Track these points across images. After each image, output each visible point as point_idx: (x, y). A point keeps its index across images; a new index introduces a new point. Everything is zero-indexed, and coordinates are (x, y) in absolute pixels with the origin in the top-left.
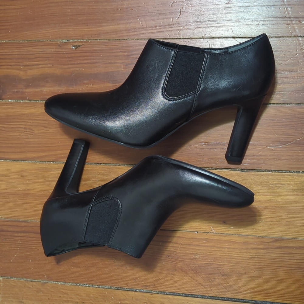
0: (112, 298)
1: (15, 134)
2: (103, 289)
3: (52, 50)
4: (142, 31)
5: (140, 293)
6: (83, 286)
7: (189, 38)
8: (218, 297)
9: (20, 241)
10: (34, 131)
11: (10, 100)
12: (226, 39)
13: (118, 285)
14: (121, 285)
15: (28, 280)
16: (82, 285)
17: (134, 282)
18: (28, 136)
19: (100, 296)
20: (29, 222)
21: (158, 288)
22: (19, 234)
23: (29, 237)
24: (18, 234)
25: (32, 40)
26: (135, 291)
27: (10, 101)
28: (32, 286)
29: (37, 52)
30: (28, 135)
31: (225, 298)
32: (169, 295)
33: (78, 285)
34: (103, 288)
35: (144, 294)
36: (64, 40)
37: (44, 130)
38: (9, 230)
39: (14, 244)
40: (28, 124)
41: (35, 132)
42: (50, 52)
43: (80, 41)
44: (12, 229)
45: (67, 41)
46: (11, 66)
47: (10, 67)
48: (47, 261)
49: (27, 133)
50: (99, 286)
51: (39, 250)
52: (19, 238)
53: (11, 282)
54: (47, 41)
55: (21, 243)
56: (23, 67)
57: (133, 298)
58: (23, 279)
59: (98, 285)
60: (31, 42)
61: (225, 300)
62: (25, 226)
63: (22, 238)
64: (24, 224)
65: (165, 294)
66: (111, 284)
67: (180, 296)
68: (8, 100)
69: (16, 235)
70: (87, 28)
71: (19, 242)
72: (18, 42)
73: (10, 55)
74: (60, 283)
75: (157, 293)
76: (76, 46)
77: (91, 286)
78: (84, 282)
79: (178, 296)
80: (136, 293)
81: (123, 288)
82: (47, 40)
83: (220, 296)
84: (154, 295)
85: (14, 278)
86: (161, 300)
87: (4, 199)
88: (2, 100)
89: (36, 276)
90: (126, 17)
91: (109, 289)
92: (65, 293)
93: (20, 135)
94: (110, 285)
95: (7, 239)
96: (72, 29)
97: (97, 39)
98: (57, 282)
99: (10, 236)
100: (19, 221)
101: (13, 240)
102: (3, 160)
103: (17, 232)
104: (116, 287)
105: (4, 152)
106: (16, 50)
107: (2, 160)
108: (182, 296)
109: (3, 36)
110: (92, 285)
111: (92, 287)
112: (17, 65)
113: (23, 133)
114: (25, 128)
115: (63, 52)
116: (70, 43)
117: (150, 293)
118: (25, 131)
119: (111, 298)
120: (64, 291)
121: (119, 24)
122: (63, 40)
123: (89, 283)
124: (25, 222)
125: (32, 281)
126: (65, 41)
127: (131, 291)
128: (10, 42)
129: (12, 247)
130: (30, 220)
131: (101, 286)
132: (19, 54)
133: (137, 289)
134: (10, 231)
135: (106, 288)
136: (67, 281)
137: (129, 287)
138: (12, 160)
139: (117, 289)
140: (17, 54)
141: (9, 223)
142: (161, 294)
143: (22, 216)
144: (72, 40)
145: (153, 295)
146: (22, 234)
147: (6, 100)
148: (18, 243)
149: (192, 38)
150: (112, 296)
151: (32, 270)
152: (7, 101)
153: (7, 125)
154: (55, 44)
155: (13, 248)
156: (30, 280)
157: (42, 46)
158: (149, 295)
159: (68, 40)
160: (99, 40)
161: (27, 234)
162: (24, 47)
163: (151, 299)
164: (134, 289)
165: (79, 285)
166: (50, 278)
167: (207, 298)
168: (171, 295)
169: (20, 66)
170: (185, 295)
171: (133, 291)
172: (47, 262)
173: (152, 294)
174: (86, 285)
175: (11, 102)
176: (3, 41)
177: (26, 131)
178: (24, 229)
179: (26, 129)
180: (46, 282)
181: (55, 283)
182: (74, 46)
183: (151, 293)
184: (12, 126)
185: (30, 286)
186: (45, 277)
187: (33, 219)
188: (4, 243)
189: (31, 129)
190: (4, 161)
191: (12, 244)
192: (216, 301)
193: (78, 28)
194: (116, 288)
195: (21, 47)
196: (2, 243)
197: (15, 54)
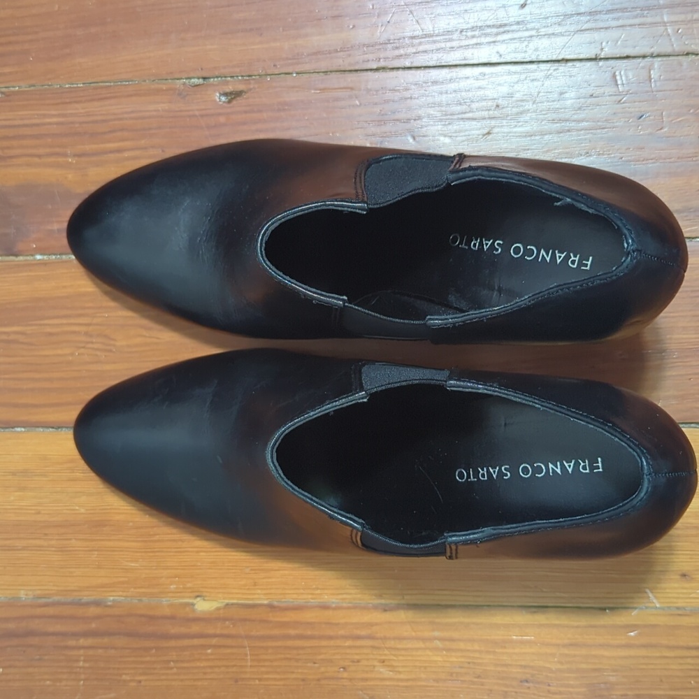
1: (59, 352)
3: (160, 107)
4: (420, 44)
7: (558, 61)
9: (84, 661)
10: (114, 340)
11: (41, 254)
12: (665, 59)
18: (96, 355)
20: (109, 603)
22: (82, 642)
23: (112, 648)
24: (77, 640)
25: (97, 83)
27: (38, 257)
29: (115, 114)
30: (99, 353)
36: (194, 78)
37: (145, 336)
38: (51, 629)
39: (66, 671)
40: (96, 321)
41: (118, 344)
42: (155, 113)
43: (240, 80)
44: (59, 628)
45: (201, 81)
46: (39, 156)
47: (37, 160)
49: (95, 346)
51: (143, 683)
52: (82, 652)
54: (143, 83)
55: (87, 665)
56: (76, 158)
60: (95, 88)
62: (98, 617)
63: (91, 652)
64: (93, 611)
68: (32, 255)
69: (72, 643)
70: (261, 43)
71: (81, 663)
72: (57, 88)
73: (37, 125)
76: (231, 93)
82: (145, 81)
87: (31, 541)
88: (16, 255)
90: (373, 6)
93: (72, 354)
95: (45, 657)
96: (215, 47)
97: (290, 71)
99: (54, 647)
100: (80, 604)
102: (24, 427)
103: (75, 635)
105: (26, 406)
106: (54, 112)
107: (23, 429)
109: (10, 73)
112: (57, 154)
113: (84, 347)
114: (86, 334)
115: (191, 113)
116: (213, 85)
118: (88, 343)
121: (354, 26)
122: (191, 78)
124: (97, 603)
126: (195, 81)
128: (32, 88)
129: (60, 680)
130: (112, 598)
132: (61, 123)
134: (53, 634)
138: (53, 428)
140: (57, 124)
141: (50, 611)
143: (88, 587)
144: (217, 77)
146: (89, 641)
147: (27, 255)
148: (80, 668)
149: (567, 61)
152: (32, 258)
153: (34, 328)
154: (167, 90)
155: (64, 683)
157: (131, 96)
159: (204, 78)
160: (297, 73)
161: (106, 640)
162: (77, 102)
169: (65, 155)
175: (43, 260)
176: (12, 89)
177: (92, 343)
178: (93, 625)
179: (91, 336)
182: (226, 94)
184: (49, 330)
187: (121, 593)
188: (36, 670)
189: (106, 336)
190: (28, 431)
191: (60, 670)
193: (233, 42)
195: (66, 103)
196: (30, 670)
197: (50, 124)
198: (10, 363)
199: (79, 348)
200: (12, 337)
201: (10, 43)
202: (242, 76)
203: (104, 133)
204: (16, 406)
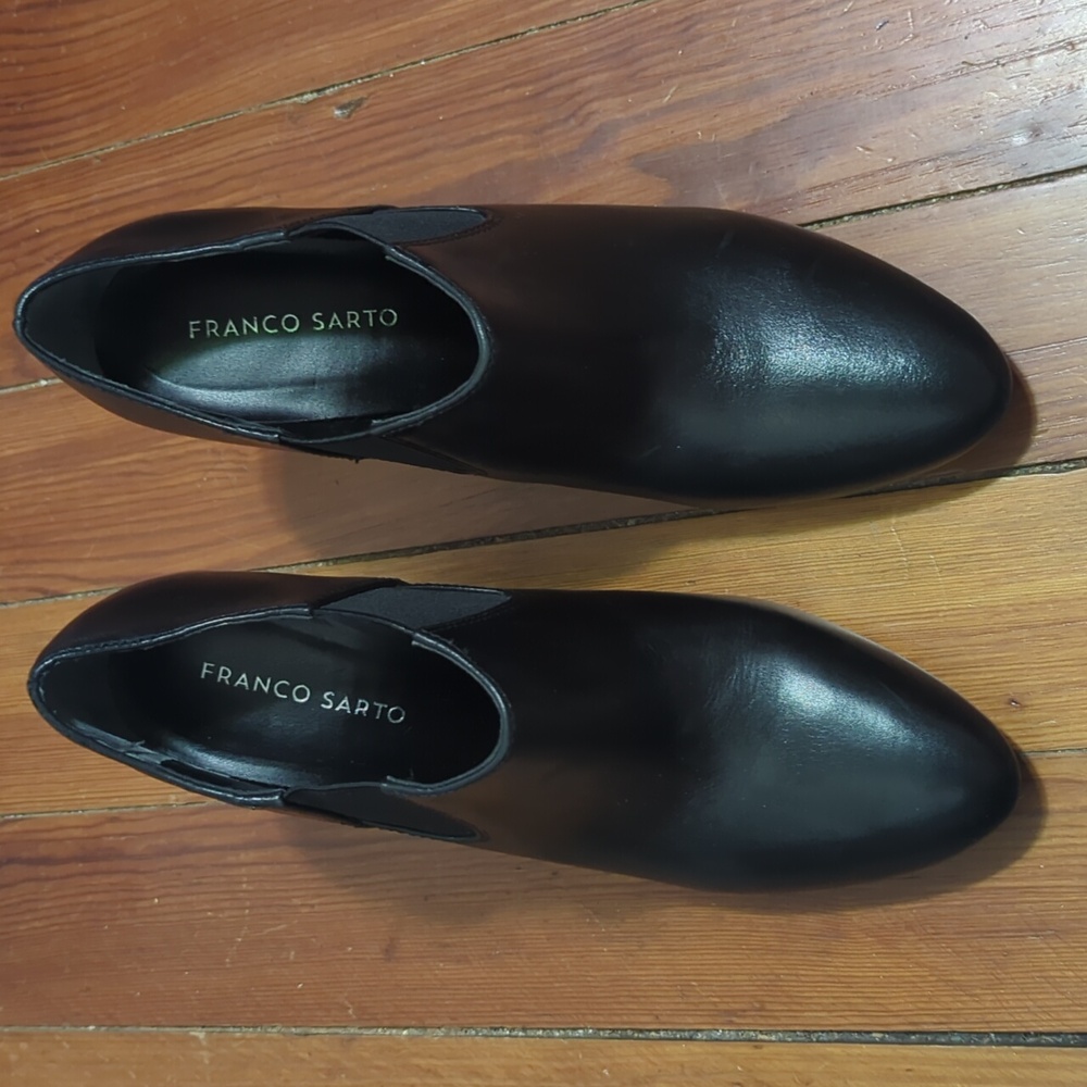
0: (602, 1074)
1: (187, 479)
2: (566, 1042)
3: (270, 139)
5: (709, 1047)
6: (492, 1036)
8: (1037, 1034)
9: (247, 882)
13: (617, 1019)
14: (632, 1019)
15: (293, 1030)
16: (485, 1032)
17: (680, 1000)
18: (227, 478)
19: (558, 1070)
21: (775, 1017)
22: (243, 857)
23: (278, 863)
24: (238, 855)
25: (199, 122)
26: (691, 1039)
28: (310, 1054)
29: (219, 160)
30: (230, 475)
31: (1067, 1034)
32: (829, 1042)
33: (473, 1032)
34: (564, 1038)
35: (728, 1049)
36: (305, 93)
38: (206, 842)
39: (227, 897)
41: (251, 459)
42: (264, 150)
43: (361, 84)
44: (214, 840)
45: (315, 95)
48: (350, 949)
49: (224, 465)
50: (551, 1029)
51: (317, 908)
52: (243, 870)
53: (235, 1045)
54: (249, 112)
55: (251, 888)
57: (682, 1066)
58: (275, 1030)
59: (545, 1026)
60: (197, 130)
61: (1068, 1045)
62: (258, 823)
63: (255, 870)
64: (253, 815)
65: (812, 1041)
66: (591, 1018)
67: (876, 1043)
70: (379, 29)
71: (244, 886)
72: (156, 139)
73: (138, 191)
74: (405, 1032)
75: (780, 1041)
76: (349, 104)
77: (521, 1034)
78: (492, 1020)
79: (864, 1046)
80: (694, 1047)
81: (641, 1031)
82: (250, 109)
83: (1041, 1029)
84: (767, 1049)
85: (244, 1029)
86: (800, 1066)
89: (319, 1013)
91: (589, 1041)
92: (429, 1071)
93: (201, 481)
94: (589, 1022)
95: (204, 880)
96: (326, 46)
97: (417, 59)
98: (394, 1031)
99: (213, 865)
101: (222, 879)
103: (235, 848)
104: (613, 1030)
105: (157, 554)
106: (154, 171)
108: (883, 1042)
109: (104, 130)
110: (524, 1030)
111: (527, 1036)
113: (212, 470)
115: (305, 141)
116: (327, 97)
117: (750, 1040)
118: (216, 463)
119: (599, 1077)
120: (422, 1062)
122: (302, 94)
123: (509, 1023)
125: (306, 1035)
126: (309, 97)
127: (676, 1039)
128: (129, 144)
129: (222, 910)
131: (559, 1029)
133: (696, 1027)
134: (209, 849)
135: (579, 1037)
136: (428, 1022)
137: (664, 1023)
139: (621, 1038)
140: (159, 185)
141: (205, 819)
142: (794, 1041)
144: (334, 86)
145: (761, 1047)
146: (252, 856)
148: (245, 891)
150: (604, 1068)
151: (300, 989)
153: (156, 452)
154: (276, 115)
155: (227, 914)
156: (299, 1030)
157: (235, 132)
158: (745, 1049)
159: (318, 91)
160: (426, 60)
161: (269, 853)
162: (178, 153)
163: (757, 1065)
164: (684, 1031)
165: (477, 1032)
166: (368, 1019)
167: (991, 1043)
168: (837, 1041)
170: (894, 1039)
171: (681, 1039)
172: (349, 953)
173: (756, 1047)
174: (500, 1032)
176: (106, 151)
177: (221, 462)
178: (254, 834)
179: (218, 453)
180: (357, 1031)
181: (388, 1033)
182: (341, 107)
183: (756, 1041)
184: (172, 452)
185: (301, 1055)
186: (350, 1012)
188: (194, 898)
189: (236, 452)
191: (221, 896)
192: (1025, 1052)
193: (345, 34)
194: (614, 1035)
195: (166, 157)
196: (189, 898)
197: (151, 186)
198: (132, 502)
199: (207, 471)
200: (133, 468)
201: (100, 93)
202: (362, 78)
203: (212, 187)
204: (145, 555)
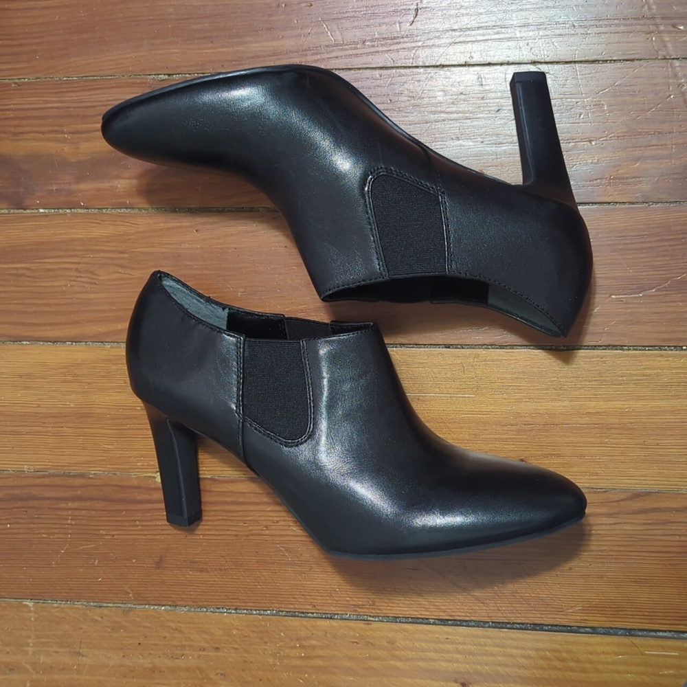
0: (279, 635)
1: (56, 284)
2: (261, 617)
4: (333, 51)
5: (341, 622)
6: (216, 612)
7: (437, 66)
8: (514, 623)
9: (71, 519)
10: (98, 275)
11: (43, 209)
12: (516, 66)
13: (292, 607)
14: (301, 607)
15: (92, 604)
16: (212, 610)
17: (328, 598)
18: (84, 287)
19: (254, 632)
20: (91, 476)
21: (380, 610)
22: (70, 505)
23: (93, 510)
24: (67, 504)
25: (87, 77)
26: (331, 618)
27: (41, 211)
28: (102, 618)
29: (100, 101)
30: (85, 285)
31: (527, 624)
32: (406, 623)
33: (205, 610)
34: (261, 615)
35: (351, 624)
36: (161, 74)
37: (121, 273)
38: (47, 495)
39: (57, 526)
40: (84, 260)
41: (101, 278)
43: (196, 77)
44: (53, 494)
45: (167, 77)
46: (43, 133)
47: (41, 135)
48: (134, 561)
49: (84, 280)
50: (251, 610)
51: (115, 537)
52: (70, 512)
53: (53, 611)
54: (123, 78)
55: (73, 523)
56: (71, 135)
57: (326, 633)
58: (79, 603)
59: (249, 608)
60: (86, 81)
61: (528, 630)
62: (83, 486)
63: (77, 513)
64: (79, 481)
65: (397, 622)
66: (277, 605)
67: (430, 624)
68: (37, 209)
69: (63, 505)
70: (212, 48)
71: (69, 521)
72: (57, 81)
73: (42, 109)
74: (163, 608)
75: (380, 621)
77: (233, 611)
78: (218, 603)
79: (425, 626)
80: (334, 623)
81: (303, 613)
82: (124, 76)
83: (515, 621)
84: (374, 625)
85: (59, 602)
86: (390, 635)
87: (33, 428)
88: (25, 209)
89: (110, 595)
90: (297, 21)
91: (274, 617)
92: (176, 629)
93: (66, 286)
94: (276, 607)
95: (42, 516)
96: (177, 50)
98: (156, 607)
99: (49, 508)
100: (69, 476)
101: (55, 517)
102: (29, 341)
103: (65, 499)
104: (287, 612)
105: (30, 325)
106: (54, 99)
107: (28, 343)
108: (434, 624)
109: (23, 68)
110: (236, 609)
111: (236, 613)
112: (57, 132)
113: (74, 281)
114: (77, 270)
116: (175, 80)
117: (364, 620)
118: (78, 277)
119: (278, 636)
120: (173, 625)
121: (283, 37)
122: (158, 75)
123: (228, 606)
124: (82, 476)
125: (100, 607)
126: (162, 77)
127: (322, 618)
128: (38, 80)
129: (53, 534)
130: (93, 472)
131: (256, 610)
132: (60, 108)
133: (336, 612)
134: (48, 499)
135: (267, 615)
136: (179, 603)
137: (318, 610)
138: (50, 342)
139: (292, 616)
140: (57, 108)
141: (47, 481)
142: (387, 622)
143: (74, 464)
144: (179, 74)
145: (371, 624)
146: (76, 504)
147: (32, 209)
148: (68, 524)
149: (444, 66)
150: (282, 631)
151: (100, 581)
152: (36, 211)
153: (37, 265)
154: (140, 83)
155: (56, 536)
156: (95, 604)
157: (113, 87)
158: (361, 625)
159: (169, 75)
161: (88, 504)
162: (71, 92)
163: (368, 633)
164: (327, 614)
165: (207, 609)
166: (141, 599)
167: (489, 627)
168: (410, 623)
169: (63, 133)
170: (440, 623)
171: (325, 618)
172: (133, 563)
173: (368, 624)
174: (221, 610)
175: (45, 212)
176: (22, 80)
177: (81, 277)
178: (79, 492)
179: (80, 272)
180: (132, 606)
181: (152, 608)
183: (367, 620)
184: (48, 266)
185: (96, 618)
186: (131, 595)
187: (100, 469)
188: (35, 526)
189: (92, 272)
190: (32, 344)
191: (53, 526)
192: (507, 632)
193: (191, 47)
194: (288, 614)
195: (64, 92)
196: (31, 526)
197: (53, 108)
198: (18, 292)
199: (71, 281)
200: (20, 272)
201: (21, 45)
202: (197, 74)
203: (92, 116)
204: (23, 324)
